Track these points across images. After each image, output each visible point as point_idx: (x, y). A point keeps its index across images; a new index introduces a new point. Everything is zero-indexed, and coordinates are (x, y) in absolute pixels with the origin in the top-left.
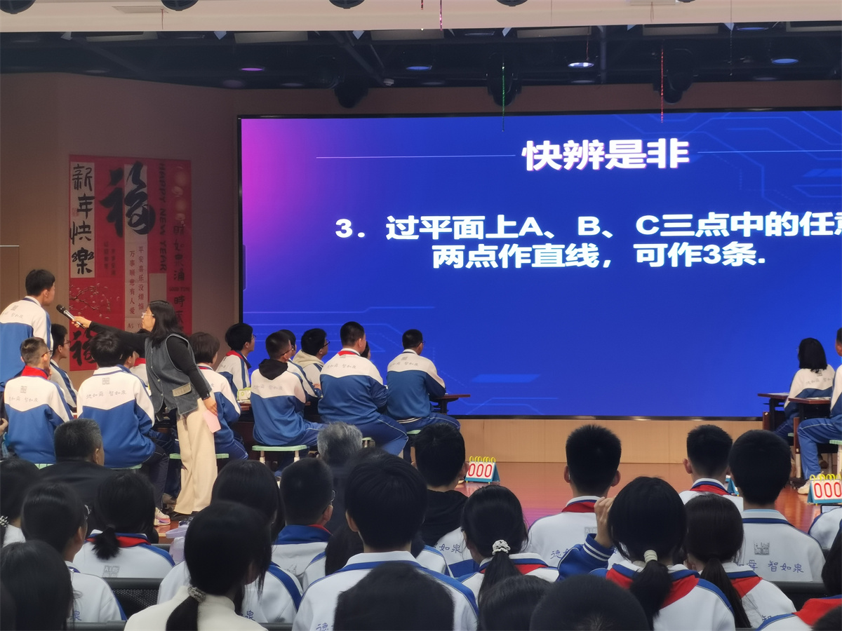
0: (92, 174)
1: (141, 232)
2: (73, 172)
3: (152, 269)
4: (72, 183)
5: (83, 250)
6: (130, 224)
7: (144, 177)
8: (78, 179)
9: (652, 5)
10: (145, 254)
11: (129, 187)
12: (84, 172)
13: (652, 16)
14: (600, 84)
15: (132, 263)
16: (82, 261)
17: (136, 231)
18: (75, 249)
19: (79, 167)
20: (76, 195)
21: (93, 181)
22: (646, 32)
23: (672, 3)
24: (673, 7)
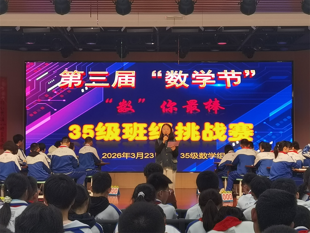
9: (174, 19)
13: (174, 24)
14: (157, 51)
22: (173, 31)
23: (181, 18)
24: (182, 20)
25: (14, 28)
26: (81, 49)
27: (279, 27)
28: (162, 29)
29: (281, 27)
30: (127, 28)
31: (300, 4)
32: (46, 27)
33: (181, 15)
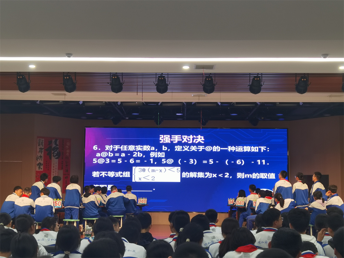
0: (43, 142)
1: (56, 158)
2: (38, 141)
3: (59, 169)
4: (38, 144)
5: (40, 163)
6: (53, 156)
7: (58, 143)
8: (39, 143)
9: (199, 96)
10: (57, 164)
11: (54, 146)
12: (41, 141)
13: (199, 100)
15: (54, 167)
16: (40, 166)
17: (55, 158)
18: (38, 163)
19: (40, 140)
20: (38, 147)
21: (43, 144)
22: (197, 105)
23: (204, 96)
24: (205, 97)
25: (78, 102)
26: (127, 118)
27: (278, 102)
28: (189, 104)
29: (279, 102)
30: (163, 103)
31: (295, 86)
32: (103, 102)
33: (204, 94)
